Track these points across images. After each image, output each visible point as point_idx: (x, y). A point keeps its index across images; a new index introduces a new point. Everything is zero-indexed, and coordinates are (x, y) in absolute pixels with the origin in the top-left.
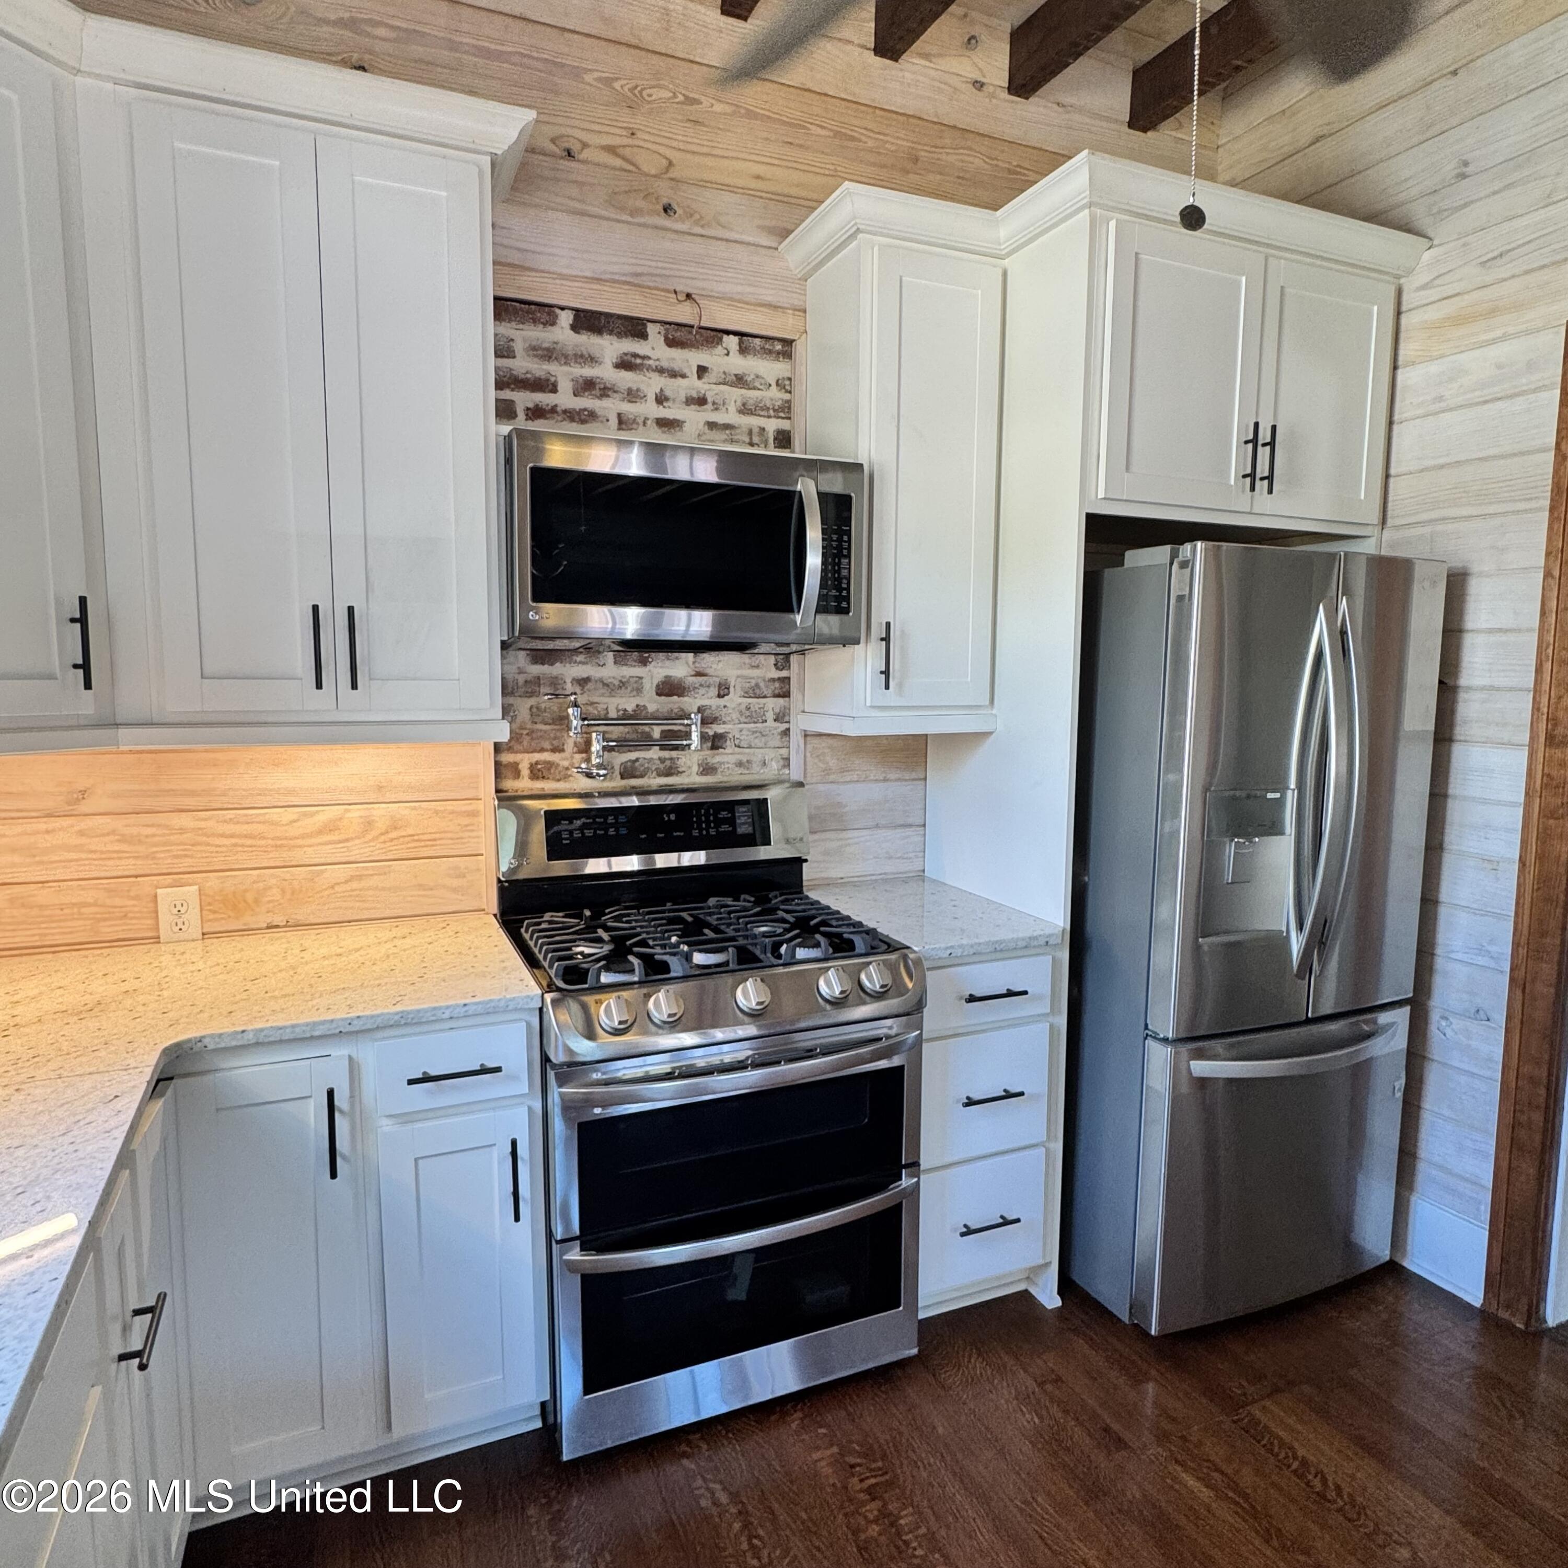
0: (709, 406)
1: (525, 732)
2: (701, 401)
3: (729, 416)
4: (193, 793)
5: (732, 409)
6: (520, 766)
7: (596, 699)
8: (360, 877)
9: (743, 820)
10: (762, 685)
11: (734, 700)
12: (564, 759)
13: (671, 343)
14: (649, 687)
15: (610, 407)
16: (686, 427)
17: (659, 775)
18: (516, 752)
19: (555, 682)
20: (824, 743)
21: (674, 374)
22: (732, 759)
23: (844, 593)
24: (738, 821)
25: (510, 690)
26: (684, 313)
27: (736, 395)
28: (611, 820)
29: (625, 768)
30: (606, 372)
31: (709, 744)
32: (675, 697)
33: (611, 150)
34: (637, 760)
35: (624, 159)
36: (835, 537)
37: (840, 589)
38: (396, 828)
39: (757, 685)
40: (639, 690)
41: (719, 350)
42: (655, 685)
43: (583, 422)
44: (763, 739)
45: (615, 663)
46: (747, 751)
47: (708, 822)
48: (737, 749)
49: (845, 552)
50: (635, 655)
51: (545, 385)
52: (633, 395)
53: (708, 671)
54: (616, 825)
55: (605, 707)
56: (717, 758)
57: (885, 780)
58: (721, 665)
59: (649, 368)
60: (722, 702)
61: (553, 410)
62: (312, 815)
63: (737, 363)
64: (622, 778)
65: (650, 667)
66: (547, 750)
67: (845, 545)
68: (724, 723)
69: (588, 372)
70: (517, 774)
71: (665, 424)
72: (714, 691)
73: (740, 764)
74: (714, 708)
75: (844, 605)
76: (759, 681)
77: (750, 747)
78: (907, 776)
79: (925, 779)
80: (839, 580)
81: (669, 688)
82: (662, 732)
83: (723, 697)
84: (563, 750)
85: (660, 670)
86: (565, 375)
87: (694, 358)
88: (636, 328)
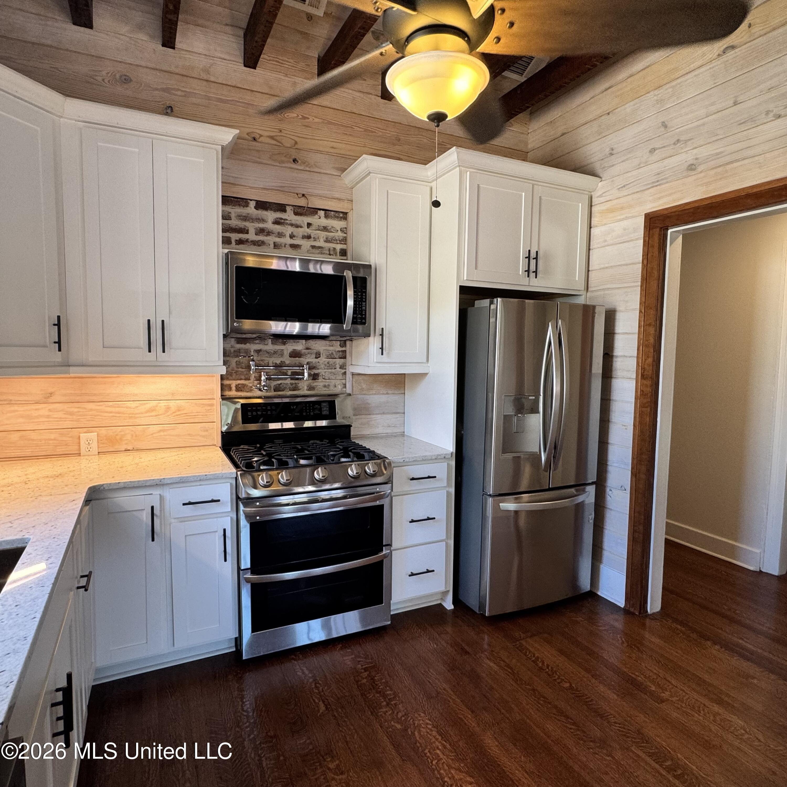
0: (312, 239)
1: (234, 372)
2: (309, 237)
3: (321, 243)
4: (95, 395)
5: (322, 240)
6: (232, 386)
7: (263, 358)
8: (163, 431)
9: (325, 409)
10: (334, 353)
11: (323, 360)
12: (250, 383)
13: (296, 214)
14: (286, 353)
15: (271, 240)
16: (302, 247)
17: (290, 390)
18: (230, 380)
19: (247, 352)
20: (361, 378)
21: (297, 226)
22: (322, 384)
23: (364, 316)
24: (323, 409)
25: (228, 354)
26: (302, 202)
27: (323, 234)
28: (269, 408)
29: (276, 387)
30: (269, 225)
31: (312, 378)
32: (297, 358)
33: (272, 137)
34: (281, 384)
35: (276, 140)
36: (359, 294)
37: (362, 315)
38: (179, 410)
39: (332, 353)
40: (282, 355)
41: (316, 216)
42: (289, 352)
43: (259, 246)
44: (335, 376)
45: (272, 344)
46: (328, 381)
47: (310, 409)
48: (324, 380)
49: (364, 300)
50: (280, 340)
51: (244, 231)
52: (280, 235)
53: (312, 347)
54: (271, 410)
55: (267, 362)
56: (315, 384)
57: (387, 394)
58: (317, 345)
59: (287, 224)
60: (317, 360)
61: (247, 241)
62: (145, 404)
63: (324, 222)
64: (275, 391)
65: (287, 346)
66: (243, 379)
67: (364, 297)
68: (318, 369)
69: (261, 225)
70: (230, 389)
71: (294, 246)
72: (314, 356)
73: (325, 386)
74: (314, 362)
75: (364, 321)
76: (333, 352)
77: (329, 379)
78: (396, 392)
79: (404, 393)
80: (362, 311)
81: (295, 354)
82: (292, 372)
83: (318, 358)
84: (249, 379)
85: (291, 347)
86: (252, 227)
87: (306, 220)
88: (281, 208)
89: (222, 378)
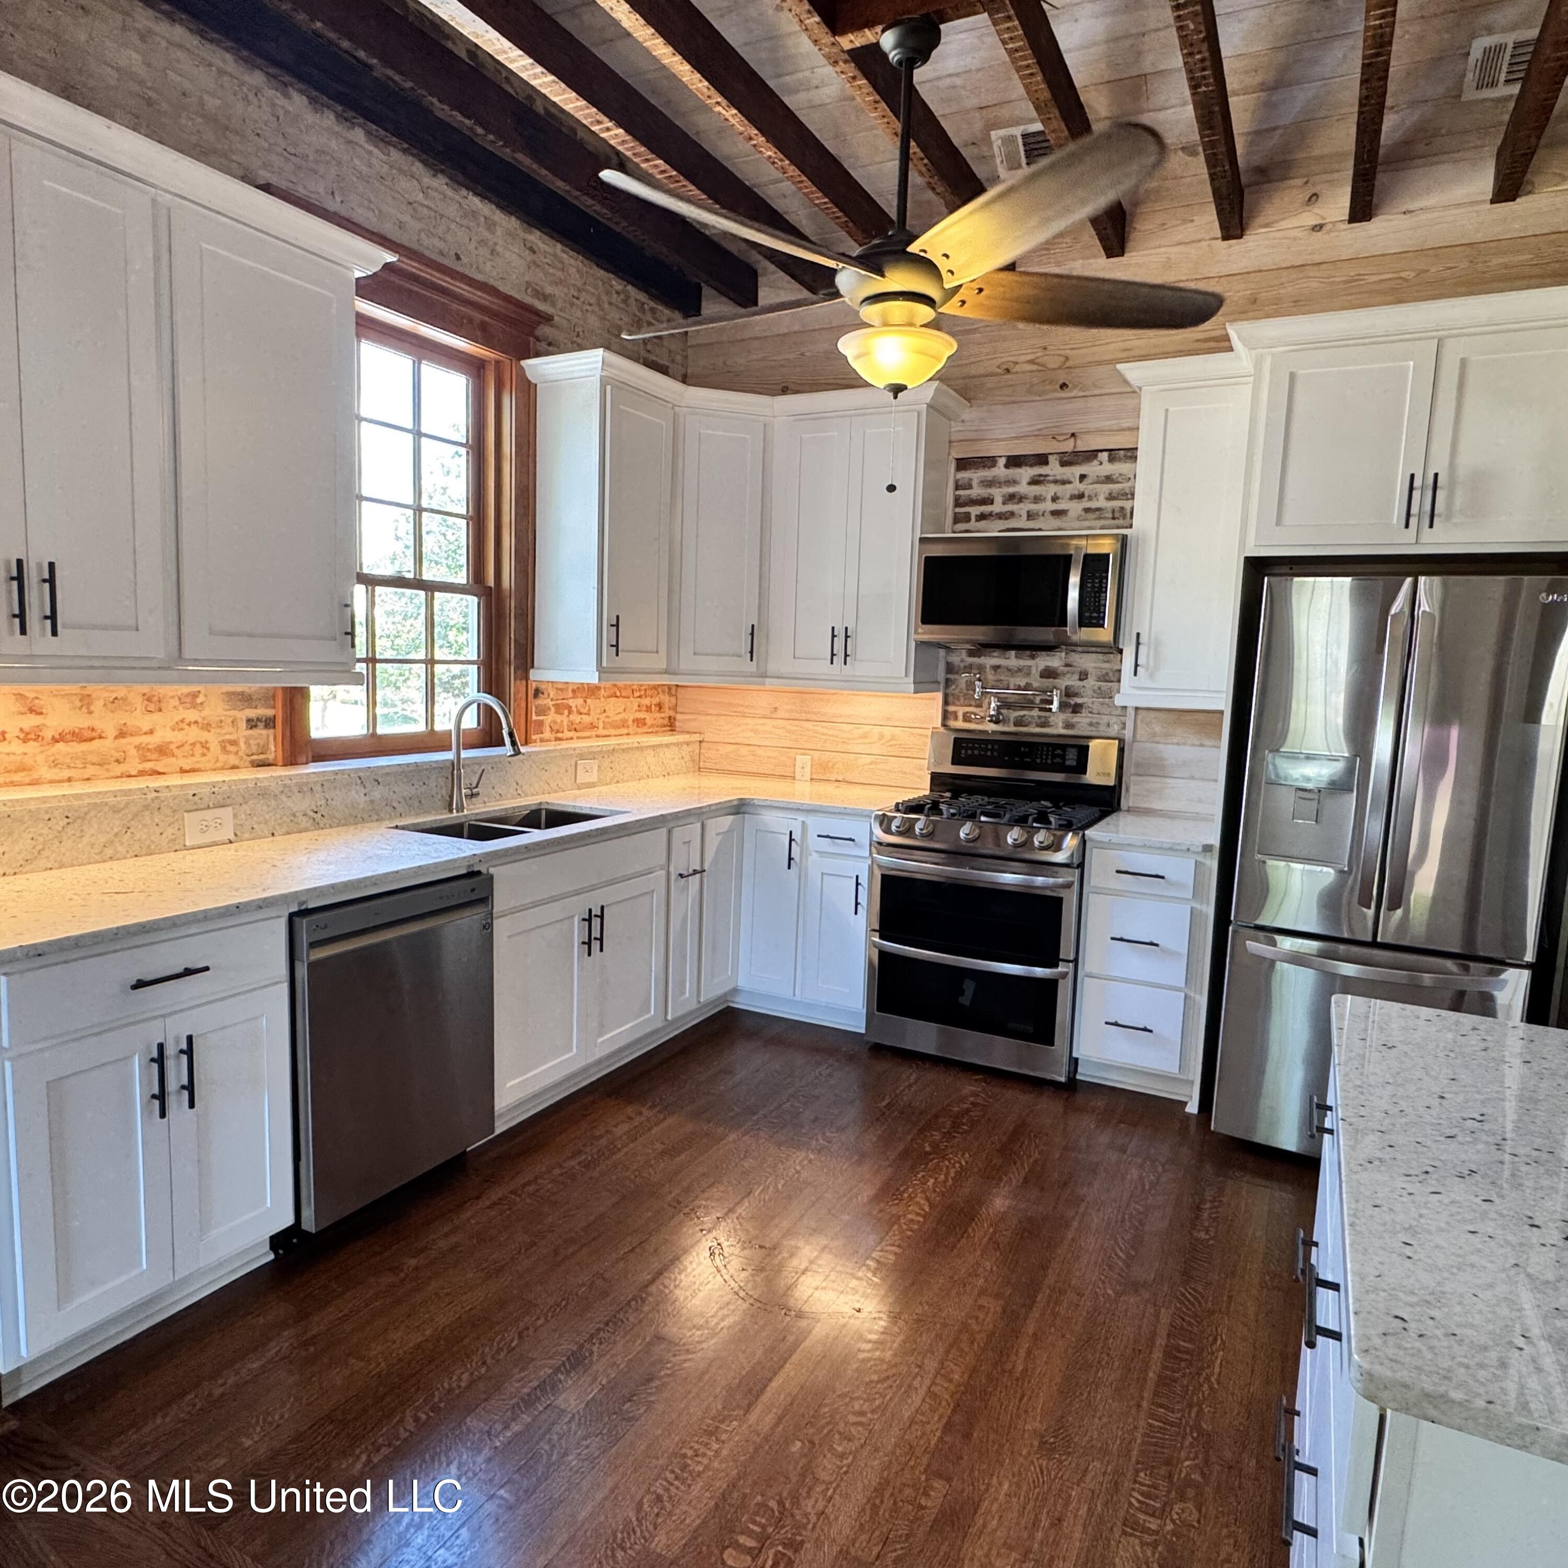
0: (1086, 499)
1: (961, 695)
2: (1081, 496)
3: (1101, 503)
5: (1101, 498)
6: (956, 713)
7: (1003, 678)
9: (1070, 756)
10: (1111, 674)
11: (1091, 682)
12: (981, 712)
13: (1063, 464)
14: (1035, 673)
15: (1023, 508)
16: (1070, 514)
17: (1037, 726)
18: (955, 706)
19: (981, 668)
20: (1153, 715)
21: (1064, 482)
22: (1087, 720)
23: (1101, 614)
24: (1067, 757)
26: (1068, 446)
27: (1105, 489)
28: (990, 746)
29: (1014, 719)
30: (1023, 488)
31: (1071, 710)
32: (1051, 679)
33: (1032, 362)
34: (1026, 716)
35: (1038, 364)
37: (1099, 612)
38: (893, 740)
40: (1029, 674)
41: (1095, 462)
43: (1007, 519)
44: (1109, 709)
45: (1016, 657)
46: (1097, 716)
47: (1047, 756)
48: (1091, 715)
49: (1104, 590)
50: (1028, 653)
51: (989, 501)
52: (1037, 499)
53: (1075, 664)
55: (1007, 683)
56: (1076, 719)
58: (1083, 660)
59: (1049, 482)
60: (1081, 683)
61: (991, 514)
62: (858, 728)
63: (1107, 468)
64: (1015, 726)
65: (1038, 660)
66: (973, 706)
67: (1104, 584)
68: (1082, 697)
69: (1011, 490)
70: (956, 718)
71: (1057, 513)
72: (1076, 677)
73: (1091, 724)
74: (1073, 686)
75: (1101, 621)
77: (1099, 714)
81: (1049, 673)
82: (1039, 699)
83: (1083, 680)
84: (981, 707)
85: (1043, 662)
86: (998, 494)
87: (1077, 470)
88: (1042, 459)
89: (946, 702)
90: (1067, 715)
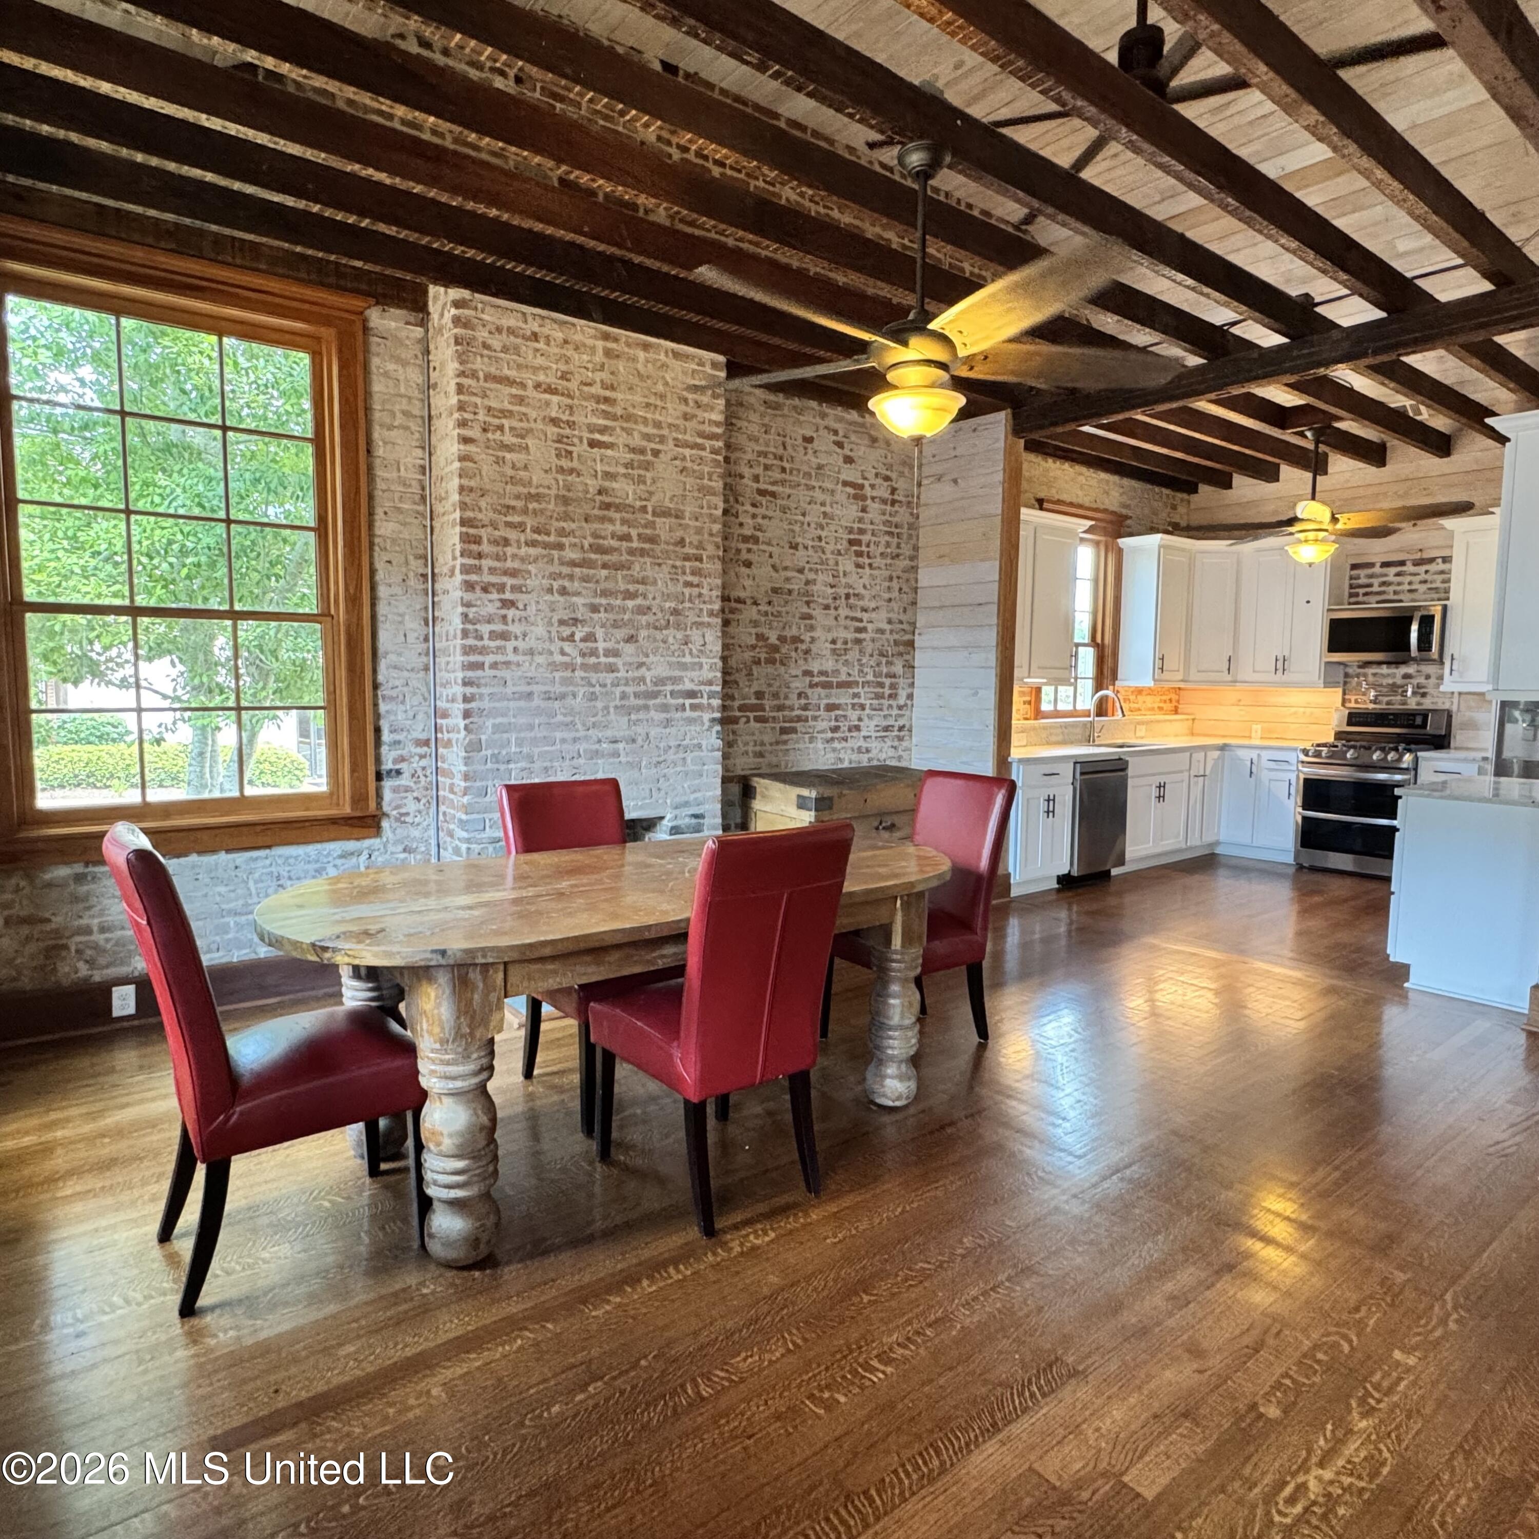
2: (1425, 582)
6: (1352, 700)
13: (1415, 565)
14: (1398, 676)
15: (1391, 589)
18: (1351, 695)
21: (1415, 575)
22: (1426, 701)
26: (1418, 556)
28: (1369, 716)
30: (1391, 578)
31: (1420, 695)
32: (1408, 679)
34: (1392, 699)
36: (1426, 628)
38: (1312, 715)
40: (1394, 677)
41: (1433, 564)
42: (1401, 675)
43: (1381, 594)
44: (1444, 694)
47: (1404, 719)
48: (1432, 698)
49: (1431, 632)
51: (1370, 585)
52: (1399, 584)
54: (1371, 718)
55: (1382, 682)
56: (1423, 700)
58: (1427, 668)
59: (1407, 575)
60: (1425, 681)
62: (1290, 709)
65: (1399, 669)
67: (1431, 630)
69: (1384, 579)
70: (1350, 702)
71: (1410, 591)
73: (1431, 703)
75: (1431, 648)
77: (1437, 697)
81: (1407, 676)
85: (1403, 670)
86: (1376, 582)
87: (1423, 569)
88: (1402, 563)
89: (1344, 693)
90: (1418, 698)
